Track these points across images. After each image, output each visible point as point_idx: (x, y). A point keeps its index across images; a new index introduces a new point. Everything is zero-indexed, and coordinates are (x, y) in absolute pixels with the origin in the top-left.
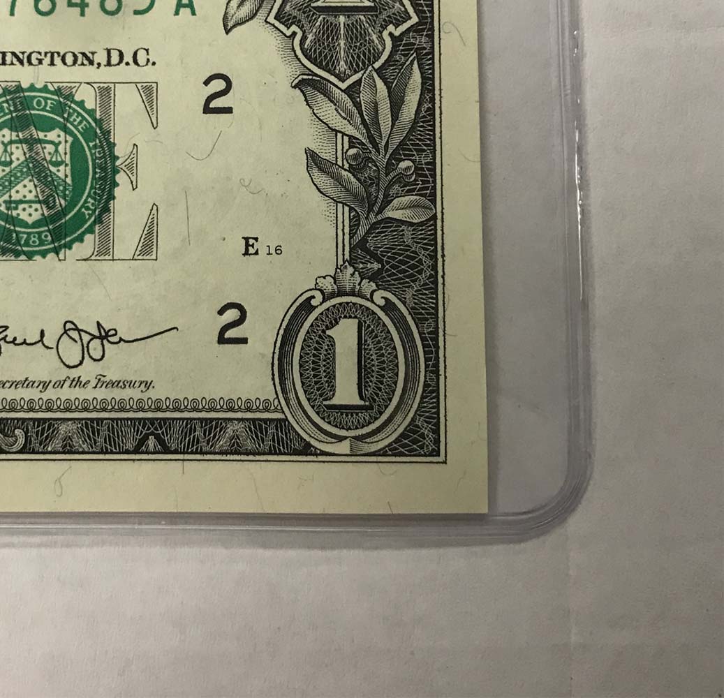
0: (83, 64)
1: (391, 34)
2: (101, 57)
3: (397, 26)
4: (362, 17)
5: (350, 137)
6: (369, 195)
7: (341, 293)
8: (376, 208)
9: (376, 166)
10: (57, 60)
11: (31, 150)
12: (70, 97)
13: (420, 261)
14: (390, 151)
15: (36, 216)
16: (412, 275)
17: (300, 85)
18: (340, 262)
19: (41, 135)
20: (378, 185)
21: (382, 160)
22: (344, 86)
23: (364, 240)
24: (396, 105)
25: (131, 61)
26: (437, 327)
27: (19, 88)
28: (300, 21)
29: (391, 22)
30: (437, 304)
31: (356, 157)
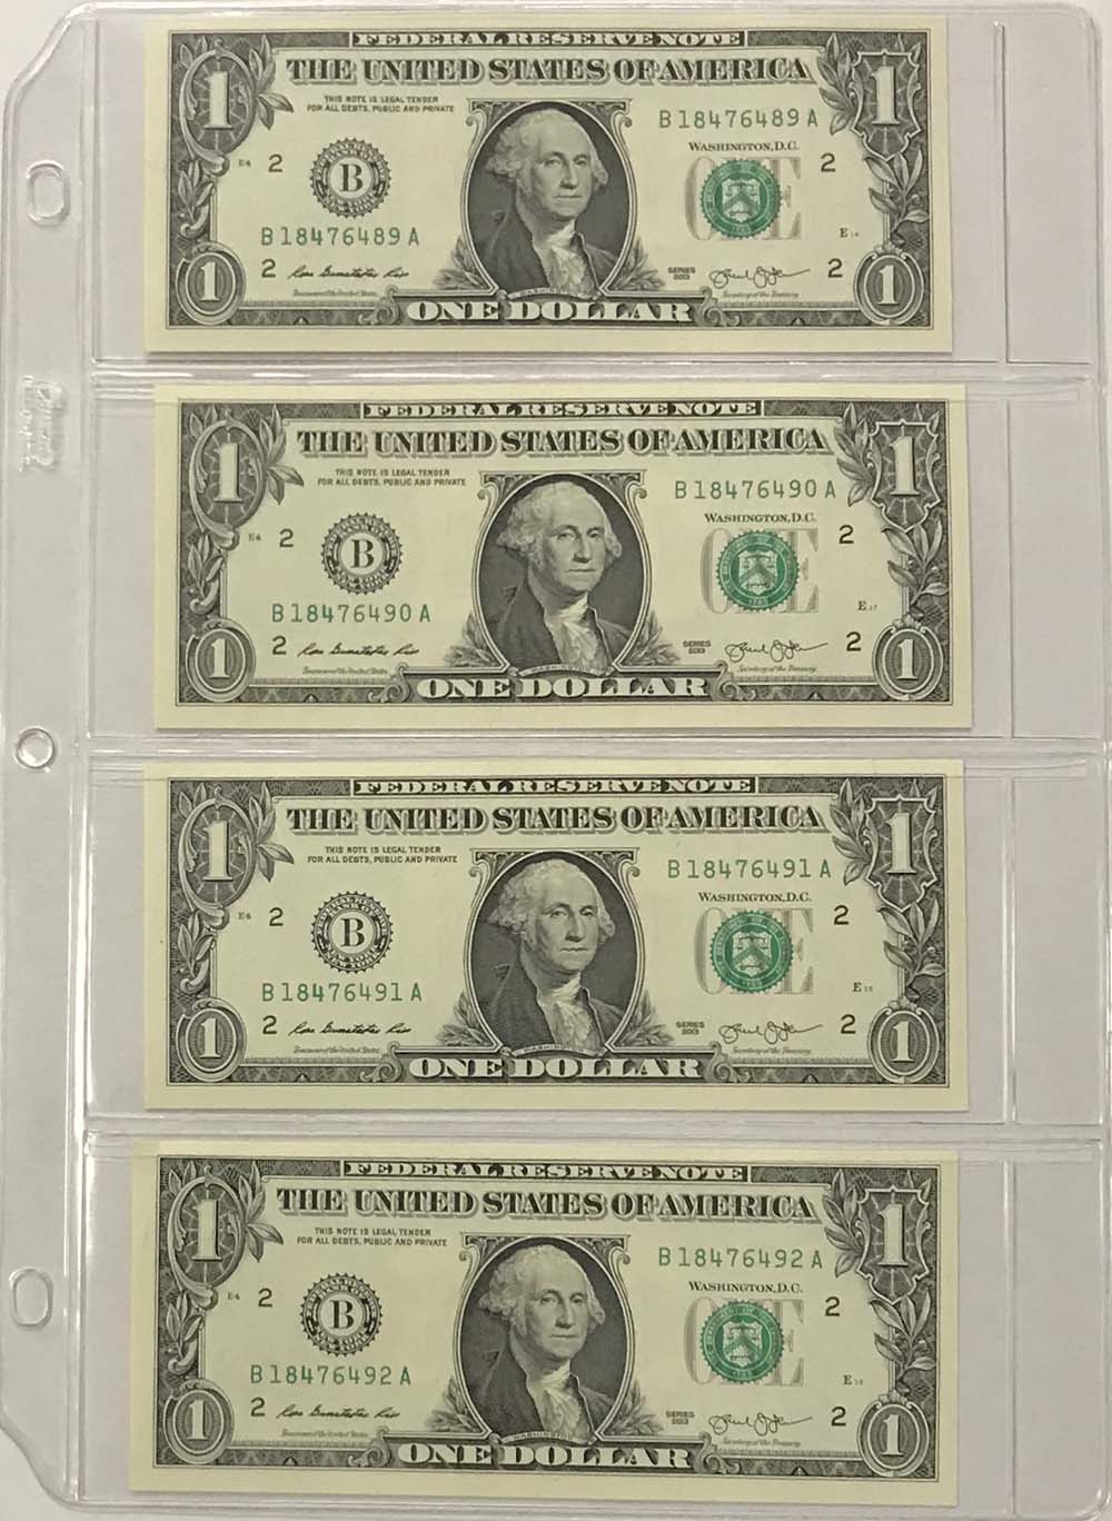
0: (765, 149)
1: (908, 137)
2: (773, 146)
3: (911, 133)
4: (895, 129)
5: (891, 183)
6: (899, 209)
7: (886, 254)
8: (903, 216)
9: (902, 196)
10: (753, 148)
11: (741, 189)
12: (759, 164)
13: (922, 239)
14: (908, 190)
15: (744, 219)
16: (919, 245)
17: (867, 160)
18: (886, 240)
19: (746, 182)
20: (903, 205)
21: (905, 194)
22: (887, 160)
23: (897, 230)
24: (911, 168)
25: (787, 148)
26: (930, 269)
27: (735, 161)
28: (867, 130)
29: (908, 131)
30: (930, 258)
31: (893, 192)
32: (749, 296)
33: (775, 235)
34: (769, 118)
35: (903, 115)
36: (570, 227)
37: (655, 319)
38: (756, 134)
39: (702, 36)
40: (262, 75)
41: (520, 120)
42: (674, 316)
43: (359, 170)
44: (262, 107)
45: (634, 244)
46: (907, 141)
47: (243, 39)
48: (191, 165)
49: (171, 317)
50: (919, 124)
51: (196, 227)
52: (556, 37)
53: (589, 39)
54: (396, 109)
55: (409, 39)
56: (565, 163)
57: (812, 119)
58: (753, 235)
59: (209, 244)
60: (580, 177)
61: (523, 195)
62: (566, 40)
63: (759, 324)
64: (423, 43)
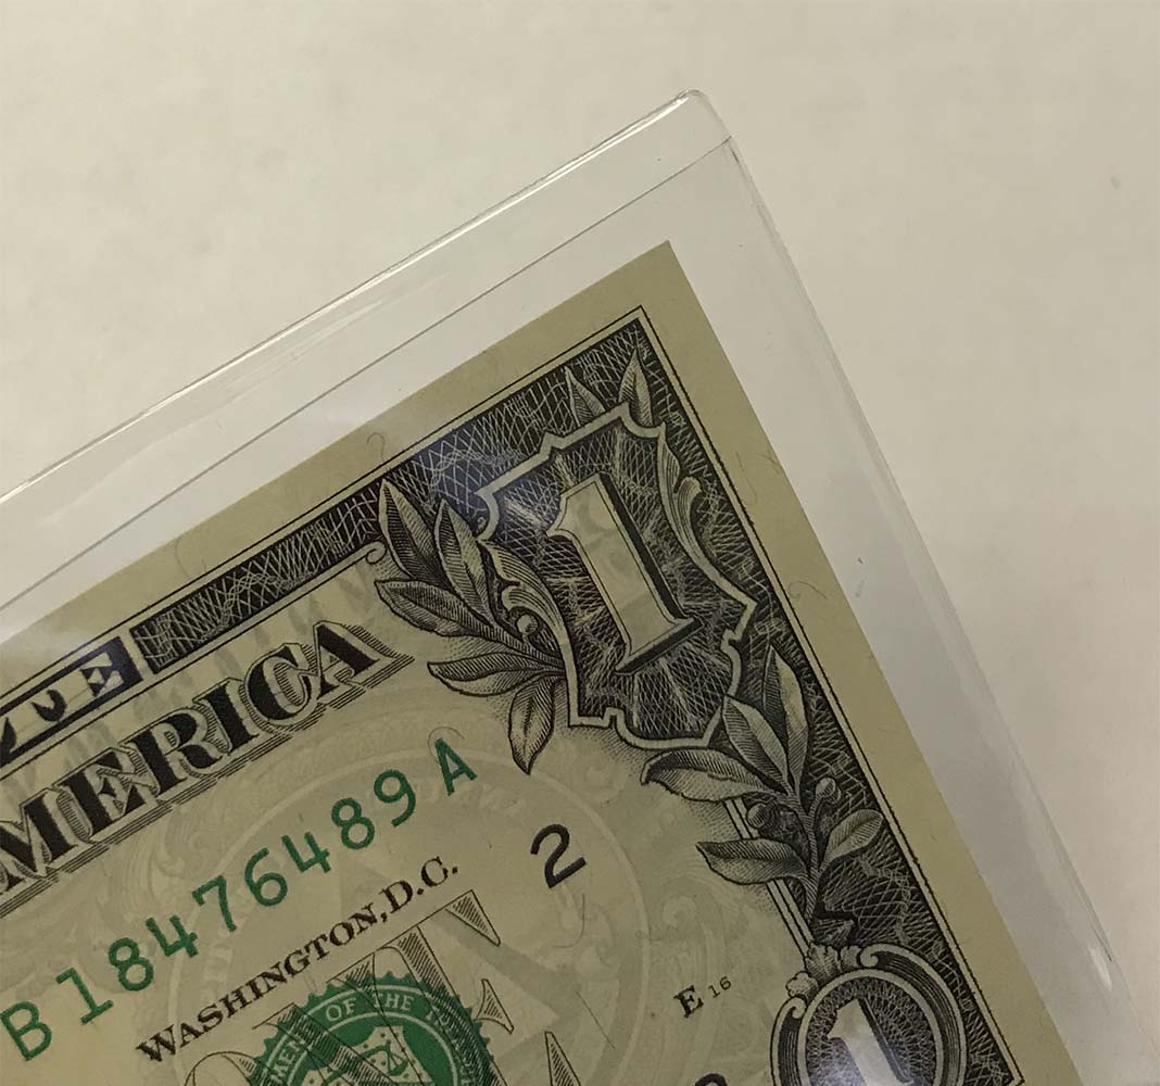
0: (362, 929)
1: (732, 643)
3: (733, 627)
4: (687, 645)
5: (742, 797)
6: (798, 849)
7: (822, 984)
8: (814, 860)
9: (790, 810)
10: (327, 946)
11: (357, 1075)
12: (370, 980)
13: (894, 885)
14: (797, 782)
16: (893, 907)
17: (652, 776)
18: (805, 949)
19: (360, 1049)
20: (803, 831)
21: (793, 798)
22: (704, 742)
23: (820, 906)
24: (779, 723)
25: (423, 885)
26: (946, 944)
27: (297, 1012)
28: (612, 698)
29: (724, 628)
30: (934, 920)
31: (761, 816)
34: (328, 841)
35: (688, 595)
46: (733, 655)
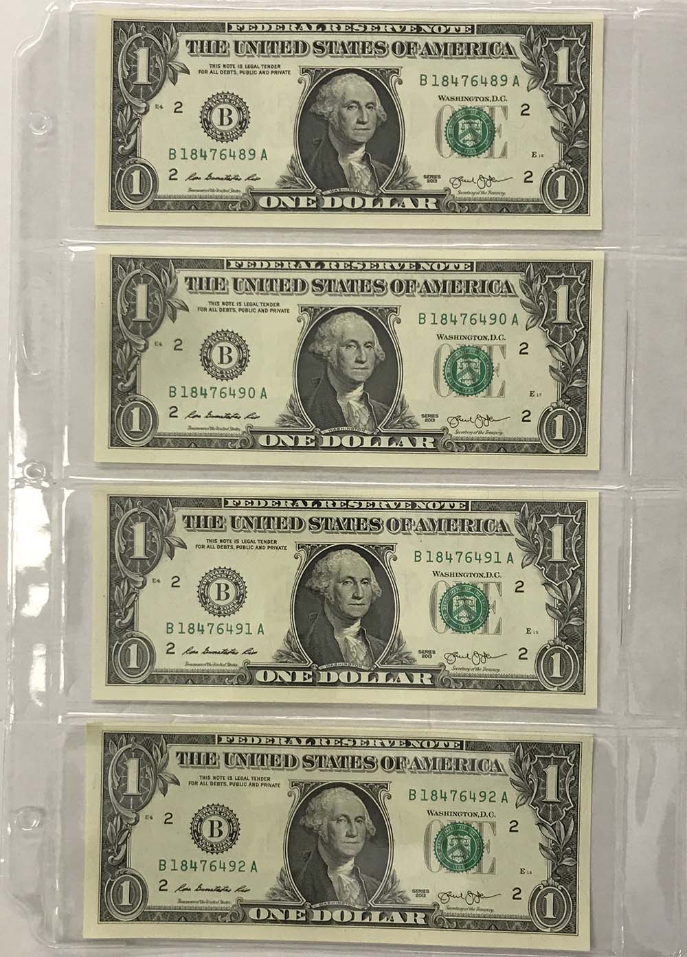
0: (486, 100)
1: (577, 93)
2: (491, 99)
3: (579, 90)
4: (569, 88)
5: (565, 123)
6: (569, 140)
7: (560, 168)
8: (571, 144)
9: (572, 132)
10: (478, 99)
11: (471, 125)
12: (482, 110)
13: (584, 159)
14: (576, 127)
15: (472, 145)
16: (581, 163)
17: (550, 108)
18: (561, 159)
19: (474, 121)
20: (572, 137)
22: (563, 108)
23: (568, 153)
24: (578, 114)
25: (500, 100)
26: (588, 178)
27: (467, 107)
28: (550, 88)
29: (577, 89)
30: (588, 171)
31: (566, 129)
32: (474, 193)
33: (491, 155)
34: (489, 81)
35: (573, 79)
36: (362, 149)
37: (414, 208)
38: (481, 91)
39: (448, 27)
40: (171, 50)
41: (332, 80)
42: (427, 205)
43: (230, 112)
44: (170, 70)
45: (402, 161)
46: (576, 96)
47: (159, 26)
48: (125, 108)
49: (112, 204)
50: (584, 84)
51: (127, 148)
52: (355, 27)
53: (377, 27)
54: (254, 73)
55: (263, 26)
56: (360, 108)
57: (516, 82)
58: (477, 155)
59: (136, 159)
60: (368, 115)
61: (333, 129)
62: (362, 29)
63: (480, 211)
64: (272, 30)
